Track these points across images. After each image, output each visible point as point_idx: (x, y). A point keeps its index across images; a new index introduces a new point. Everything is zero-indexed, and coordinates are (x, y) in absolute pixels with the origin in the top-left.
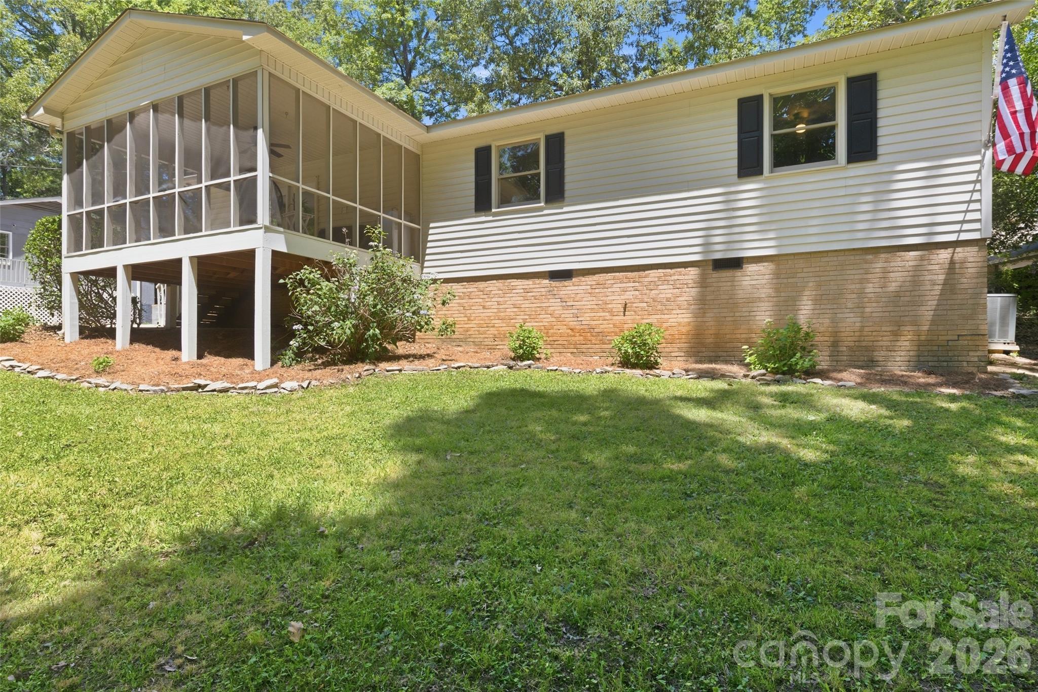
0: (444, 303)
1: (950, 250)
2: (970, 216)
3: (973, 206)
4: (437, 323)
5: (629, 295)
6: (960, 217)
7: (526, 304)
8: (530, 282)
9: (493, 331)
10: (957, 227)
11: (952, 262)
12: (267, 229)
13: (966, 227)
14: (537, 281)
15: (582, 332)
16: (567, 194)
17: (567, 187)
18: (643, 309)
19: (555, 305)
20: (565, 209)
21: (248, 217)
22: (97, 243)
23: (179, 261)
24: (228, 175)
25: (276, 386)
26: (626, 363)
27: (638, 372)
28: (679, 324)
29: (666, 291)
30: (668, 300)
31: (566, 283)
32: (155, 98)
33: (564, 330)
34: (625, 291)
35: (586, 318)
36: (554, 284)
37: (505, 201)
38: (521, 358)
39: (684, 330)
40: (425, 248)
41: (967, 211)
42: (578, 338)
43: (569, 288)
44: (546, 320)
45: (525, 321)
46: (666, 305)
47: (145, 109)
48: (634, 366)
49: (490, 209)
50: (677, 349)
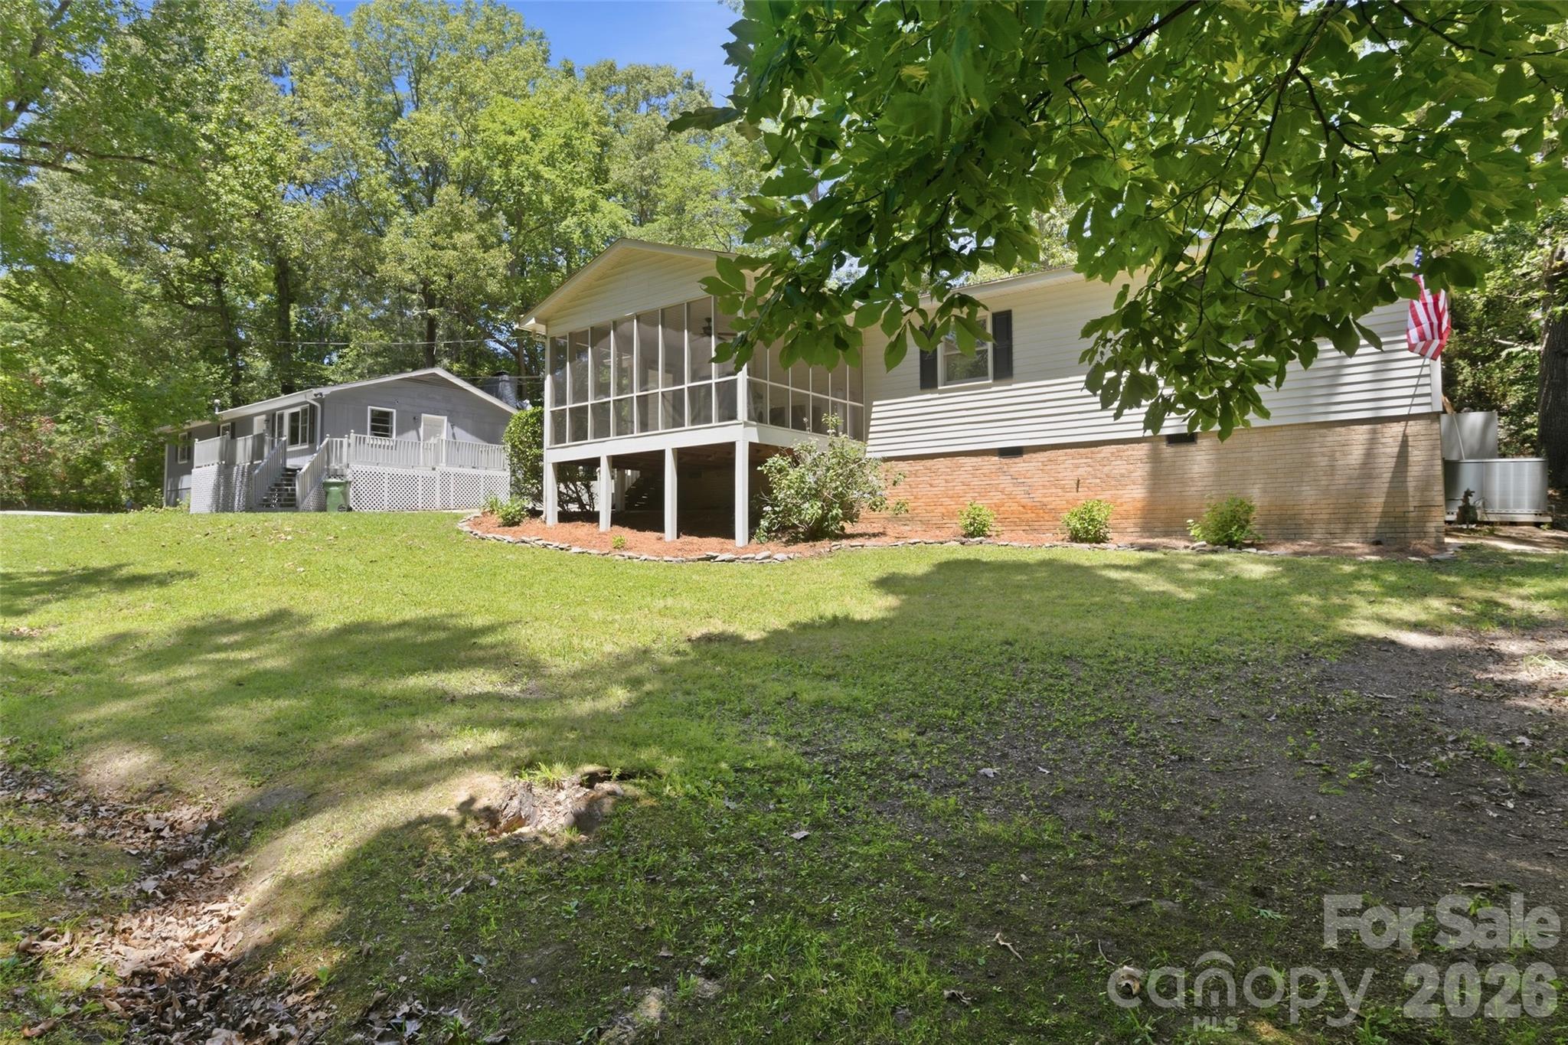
0: (895, 483)
1: (1403, 424)
2: (1420, 391)
3: (1423, 381)
4: (891, 503)
5: (1081, 472)
6: (1411, 391)
7: (976, 482)
8: (979, 459)
9: (941, 509)
10: (1408, 401)
11: (1405, 436)
12: (746, 425)
13: (1417, 401)
14: (986, 458)
15: (1033, 509)
16: (1016, 371)
17: (1015, 364)
18: (1097, 485)
19: (1005, 482)
20: (1014, 386)
21: (729, 413)
22: (580, 435)
23: (662, 453)
24: (710, 378)
25: (769, 557)
26: (1075, 538)
27: (1086, 545)
28: (1134, 500)
29: (1119, 467)
30: (1122, 476)
31: (1017, 460)
32: (639, 310)
33: (1015, 507)
34: (1077, 467)
35: (1038, 495)
36: (1004, 461)
37: (950, 378)
38: (972, 535)
39: (1139, 505)
40: (869, 426)
41: (1416, 386)
42: (1030, 516)
43: (1019, 465)
44: (997, 497)
45: (974, 498)
46: (1121, 481)
47: (630, 319)
48: (1082, 541)
49: (936, 386)
50: (1130, 525)
